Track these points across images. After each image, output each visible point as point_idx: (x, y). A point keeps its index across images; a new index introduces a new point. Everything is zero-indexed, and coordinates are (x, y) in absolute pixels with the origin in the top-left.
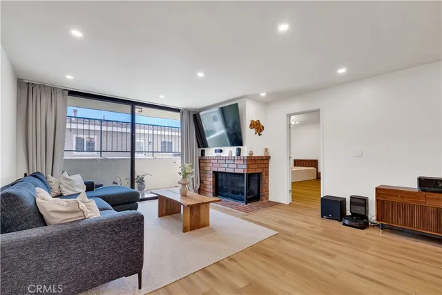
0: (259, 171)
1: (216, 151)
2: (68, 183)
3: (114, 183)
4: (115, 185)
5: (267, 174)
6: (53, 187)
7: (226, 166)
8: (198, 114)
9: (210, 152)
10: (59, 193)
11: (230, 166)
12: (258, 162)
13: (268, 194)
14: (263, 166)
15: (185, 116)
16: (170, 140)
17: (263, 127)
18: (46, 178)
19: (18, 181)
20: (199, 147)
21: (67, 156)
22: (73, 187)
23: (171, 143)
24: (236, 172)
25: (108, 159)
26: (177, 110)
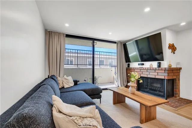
0: (175, 77)
1: (139, 64)
2: (66, 81)
3: (85, 80)
4: (85, 82)
5: (179, 80)
6: (60, 83)
7: (148, 73)
8: (126, 44)
9: (134, 65)
10: (62, 86)
11: (151, 73)
12: (174, 71)
13: (179, 93)
14: (177, 74)
15: (119, 45)
16: (102, 60)
17: (176, 48)
18: (57, 78)
19: (46, 79)
20: (126, 62)
21: (66, 67)
22: (68, 83)
23: (103, 61)
24: (156, 77)
25: (80, 68)
26: (115, 42)
